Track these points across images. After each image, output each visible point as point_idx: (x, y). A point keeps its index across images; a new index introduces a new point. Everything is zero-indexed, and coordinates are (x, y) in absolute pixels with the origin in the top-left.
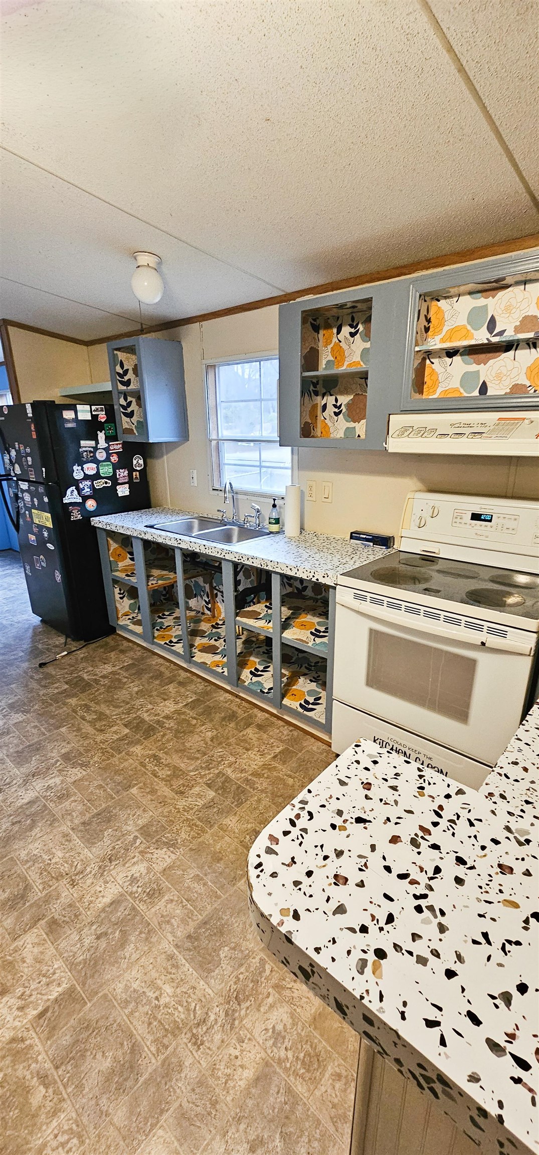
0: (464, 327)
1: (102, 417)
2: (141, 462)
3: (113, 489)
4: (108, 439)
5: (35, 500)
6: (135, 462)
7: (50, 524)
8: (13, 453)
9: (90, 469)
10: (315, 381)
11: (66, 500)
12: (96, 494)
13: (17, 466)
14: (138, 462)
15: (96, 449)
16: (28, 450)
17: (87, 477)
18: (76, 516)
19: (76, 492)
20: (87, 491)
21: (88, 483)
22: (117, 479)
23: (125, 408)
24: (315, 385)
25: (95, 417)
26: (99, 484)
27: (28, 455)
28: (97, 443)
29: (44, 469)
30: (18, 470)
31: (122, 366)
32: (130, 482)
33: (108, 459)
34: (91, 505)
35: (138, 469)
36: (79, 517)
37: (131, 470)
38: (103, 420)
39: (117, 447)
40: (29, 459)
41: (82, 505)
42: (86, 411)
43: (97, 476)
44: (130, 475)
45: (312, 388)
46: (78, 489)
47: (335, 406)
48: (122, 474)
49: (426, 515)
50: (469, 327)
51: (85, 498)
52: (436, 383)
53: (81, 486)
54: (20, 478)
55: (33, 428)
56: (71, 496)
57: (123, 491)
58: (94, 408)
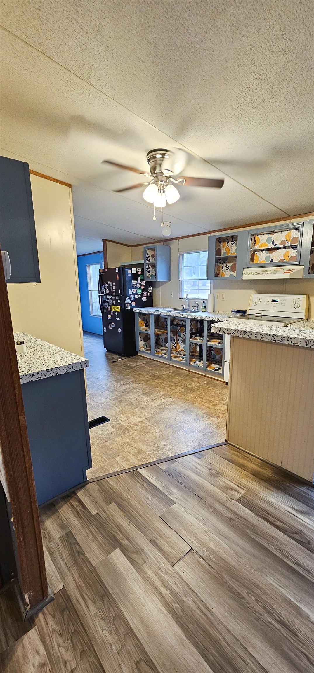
0: (266, 243)
1: (140, 272)
2: (151, 289)
3: (141, 299)
4: (141, 280)
5: (114, 302)
6: (149, 289)
7: (119, 310)
8: (107, 285)
9: (134, 291)
10: (219, 259)
11: (125, 302)
12: (136, 300)
13: (107, 290)
14: (150, 289)
15: (137, 283)
16: (114, 284)
17: (133, 294)
18: (128, 308)
19: (129, 299)
20: (133, 299)
21: (133, 296)
22: (143, 295)
23: (148, 269)
24: (219, 260)
25: (137, 272)
26: (137, 296)
27: (113, 285)
28: (137, 282)
29: (120, 290)
30: (108, 291)
31: (148, 255)
32: (147, 296)
33: (140, 288)
34: (133, 304)
35: (150, 292)
36: (129, 308)
37: (148, 292)
38: (140, 274)
39: (144, 283)
40: (114, 287)
41: (130, 304)
42: (135, 270)
43: (136, 294)
44: (147, 294)
45: (218, 261)
46: (130, 298)
47: (226, 267)
48: (145, 293)
49: (257, 301)
50: (267, 243)
51: (132, 301)
52: (258, 259)
53: (131, 297)
54: (109, 294)
55: (117, 276)
56: (127, 300)
57: (144, 300)
58: (137, 269)
